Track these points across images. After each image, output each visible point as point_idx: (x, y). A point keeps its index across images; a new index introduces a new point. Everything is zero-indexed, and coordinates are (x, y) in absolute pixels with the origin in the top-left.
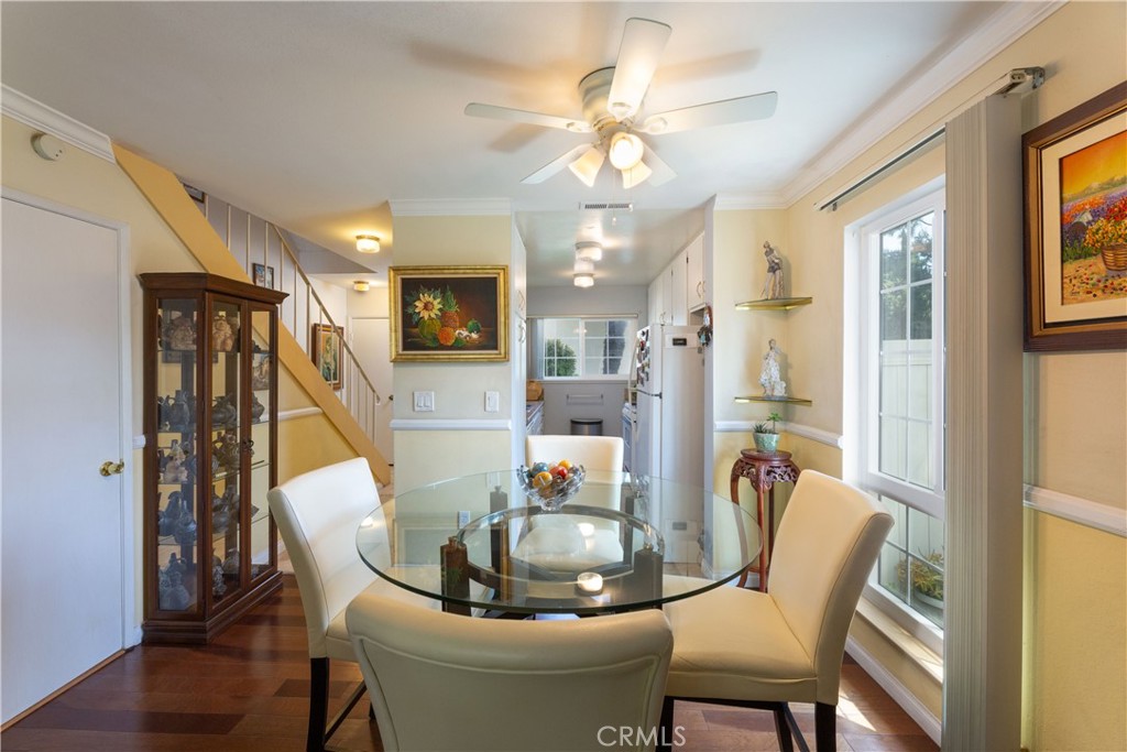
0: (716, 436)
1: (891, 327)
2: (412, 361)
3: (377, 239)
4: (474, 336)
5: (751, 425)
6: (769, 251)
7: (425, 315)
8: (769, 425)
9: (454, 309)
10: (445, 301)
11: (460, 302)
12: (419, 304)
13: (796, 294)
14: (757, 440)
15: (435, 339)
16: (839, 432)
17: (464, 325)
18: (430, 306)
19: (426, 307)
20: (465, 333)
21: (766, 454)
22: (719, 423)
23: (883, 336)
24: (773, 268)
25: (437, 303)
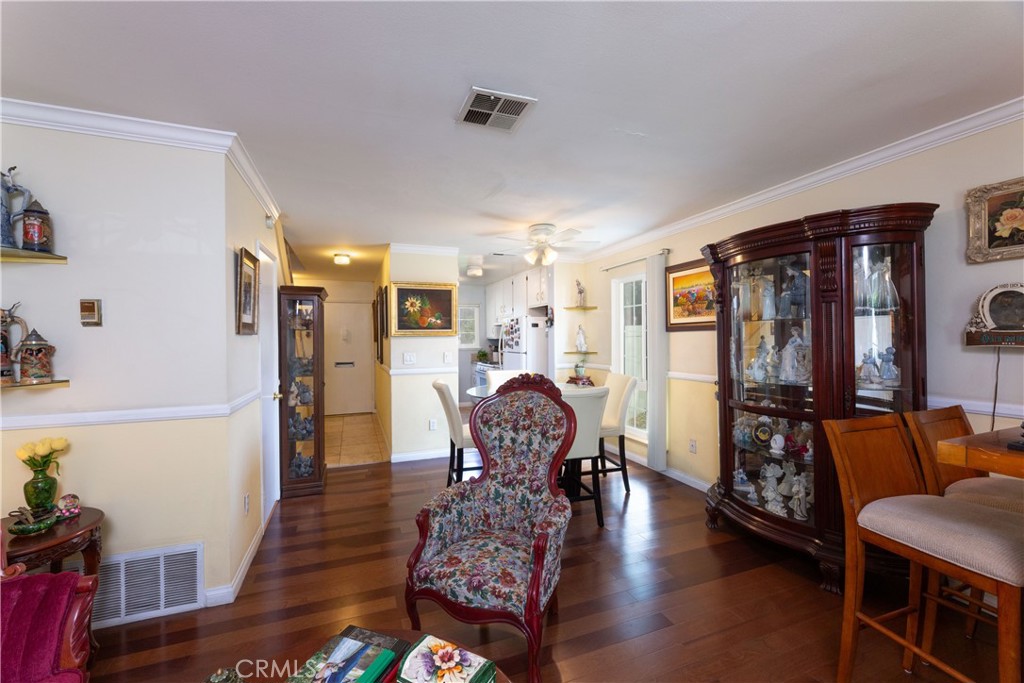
0: (556, 371)
1: (628, 321)
2: (404, 336)
3: (348, 256)
4: (439, 321)
5: (573, 365)
6: (579, 284)
7: (411, 309)
8: (581, 364)
9: (428, 307)
10: (423, 302)
11: (431, 303)
12: (408, 304)
13: (589, 305)
14: (576, 371)
15: (417, 323)
16: (610, 364)
17: (433, 316)
18: (414, 305)
19: (412, 305)
20: (434, 320)
21: (580, 376)
22: (557, 365)
23: (625, 324)
24: (581, 292)
25: (418, 304)
